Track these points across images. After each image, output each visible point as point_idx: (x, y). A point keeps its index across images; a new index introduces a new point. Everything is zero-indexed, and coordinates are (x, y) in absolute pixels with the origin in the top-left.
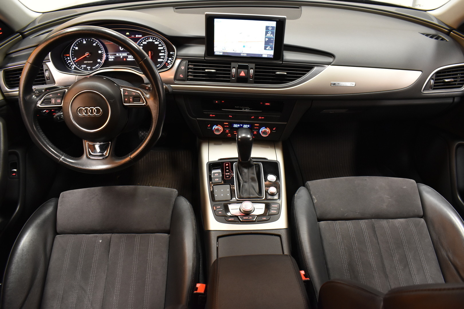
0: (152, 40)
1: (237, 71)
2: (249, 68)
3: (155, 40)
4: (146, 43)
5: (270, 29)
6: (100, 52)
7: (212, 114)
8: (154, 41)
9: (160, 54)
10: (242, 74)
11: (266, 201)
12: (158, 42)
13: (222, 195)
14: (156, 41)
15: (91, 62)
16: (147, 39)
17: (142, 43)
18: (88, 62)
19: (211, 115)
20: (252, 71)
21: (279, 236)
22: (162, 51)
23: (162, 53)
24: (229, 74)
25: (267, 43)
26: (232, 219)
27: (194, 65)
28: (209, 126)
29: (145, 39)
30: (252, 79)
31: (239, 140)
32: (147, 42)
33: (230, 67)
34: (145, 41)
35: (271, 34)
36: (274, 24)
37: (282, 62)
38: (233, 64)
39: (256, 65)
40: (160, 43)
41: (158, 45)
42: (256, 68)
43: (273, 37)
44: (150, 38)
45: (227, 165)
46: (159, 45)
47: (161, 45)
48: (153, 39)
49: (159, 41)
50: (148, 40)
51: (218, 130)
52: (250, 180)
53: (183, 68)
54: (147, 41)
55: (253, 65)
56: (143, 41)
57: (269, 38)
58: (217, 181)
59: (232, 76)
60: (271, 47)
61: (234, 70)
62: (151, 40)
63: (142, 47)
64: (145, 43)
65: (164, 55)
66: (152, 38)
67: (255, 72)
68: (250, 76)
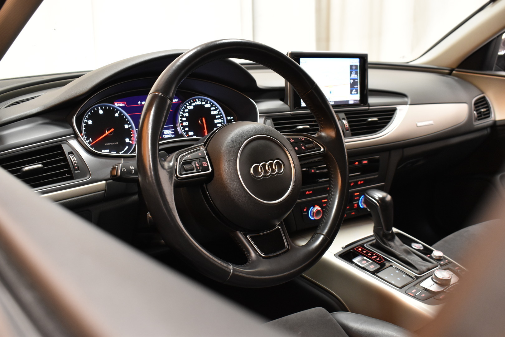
0: (200, 102)
3: (204, 101)
4: (193, 108)
5: (354, 68)
6: (126, 126)
8: (203, 103)
9: (216, 121)
12: (210, 105)
14: (207, 103)
15: (116, 143)
16: (192, 101)
17: (186, 108)
18: (111, 144)
19: (307, 193)
20: (346, 121)
22: (217, 117)
23: (218, 119)
25: (352, 86)
29: (189, 102)
30: (348, 132)
32: (193, 106)
34: (190, 105)
35: (355, 74)
36: (356, 62)
37: (369, 108)
39: (346, 115)
40: (212, 106)
41: (209, 108)
42: (347, 118)
43: (357, 77)
44: (197, 100)
45: (360, 249)
46: (212, 109)
47: (214, 108)
48: (202, 101)
49: (210, 103)
50: (194, 102)
54: (193, 104)
55: (343, 115)
56: (187, 106)
57: (354, 79)
60: (357, 91)
62: (198, 103)
63: (187, 114)
64: (191, 107)
65: (220, 122)
66: (200, 100)
67: (349, 122)
68: (346, 128)
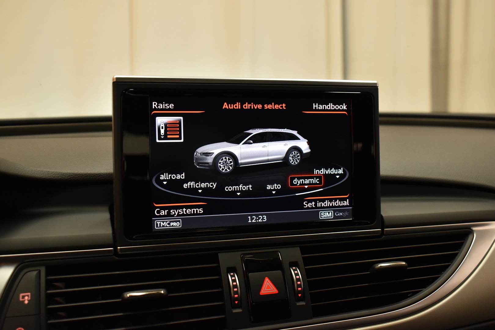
1: (246, 282)
2: (286, 265)
10: (268, 287)
20: (296, 274)
24: (220, 296)
27: (69, 283)
30: (303, 303)
33: (217, 271)
37: (383, 230)
38: (226, 259)
39: (303, 252)
42: (306, 261)
53: (25, 297)
55: (295, 253)
59: (232, 300)
61: (234, 280)
67: (307, 274)
68: (296, 293)
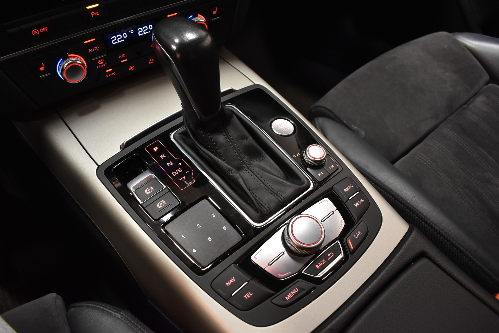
7: (39, 27)
11: (322, 189)
13: (210, 239)
19: (35, 32)
21: (422, 255)
26: (294, 292)
28: (42, 69)
31: (178, 56)
45: (155, 149)
51: (74, 70)
52: (246, 158)
58: (166, 207)
